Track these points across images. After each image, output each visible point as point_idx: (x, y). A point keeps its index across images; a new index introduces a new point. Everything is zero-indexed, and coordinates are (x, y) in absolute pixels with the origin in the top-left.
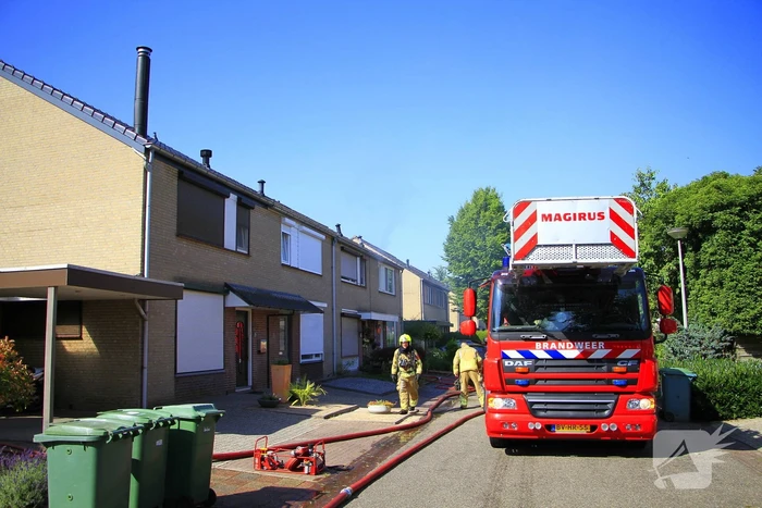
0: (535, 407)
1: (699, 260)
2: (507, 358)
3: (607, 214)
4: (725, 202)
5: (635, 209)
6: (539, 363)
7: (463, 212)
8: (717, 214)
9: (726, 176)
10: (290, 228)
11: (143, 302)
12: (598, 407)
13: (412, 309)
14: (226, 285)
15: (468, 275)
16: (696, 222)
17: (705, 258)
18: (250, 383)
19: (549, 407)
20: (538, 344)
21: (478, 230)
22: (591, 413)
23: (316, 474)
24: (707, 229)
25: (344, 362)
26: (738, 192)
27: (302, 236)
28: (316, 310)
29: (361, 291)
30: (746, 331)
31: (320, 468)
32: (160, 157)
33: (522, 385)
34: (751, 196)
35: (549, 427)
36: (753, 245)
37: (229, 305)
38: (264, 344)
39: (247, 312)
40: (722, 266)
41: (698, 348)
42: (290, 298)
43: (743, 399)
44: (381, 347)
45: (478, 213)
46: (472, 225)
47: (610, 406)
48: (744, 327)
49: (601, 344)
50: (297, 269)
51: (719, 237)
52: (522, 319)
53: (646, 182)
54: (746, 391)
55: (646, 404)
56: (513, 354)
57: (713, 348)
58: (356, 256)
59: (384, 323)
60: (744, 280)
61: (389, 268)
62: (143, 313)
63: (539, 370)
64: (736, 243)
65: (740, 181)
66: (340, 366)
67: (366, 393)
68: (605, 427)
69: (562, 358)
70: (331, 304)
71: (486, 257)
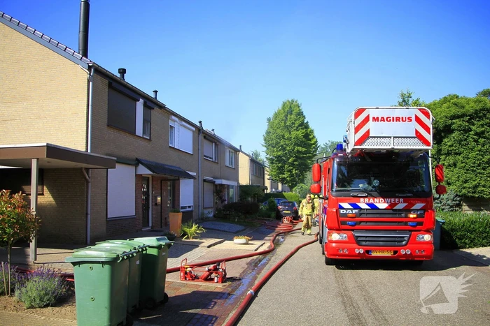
0: (359, 239)
1: (441, 150)
2: (341, 208)
3: (413, 118)
4: (460, 113)
5: (431, 116)
6: (362, 212)
7: (276, 116)
8: (454, 121)
9: (457, 97)
10: (174, 123)
11: (87, 170)
12: (399, 239)
13: (244, 178)
14: (137, 159)
15: (279, 156)
16: (441, 126)
17: (444, 149)
18: (151, 225)
19: (368, 239)
20: (362, 200)
21: (286, 127)
22: (394, 243)
23: (222, 282)
24: (448, 130)
25: (206, 211)
26: (467, 107)
27: (181, 128)
28: (191, 177)
29: (215, 165)
30: (469, 194)
31: (224, 279)
32: (97, 72)
33: (352, 225)
34: (476, 110)
35: (367, 252)
36: (476, 141)
37: (139, 173)
38: (159, 199)
39: (149, 178)
40: (457, 154)
41: (439, 205)
42: (175, 169)
43: (473, 236)
44: (226, 202)
45: (286, 116)
46: (283, 124)
47: (406, 238)
48: (468, 192)
49: (401, 200)
50: (178, 150)
51: (455, 135)
52: (346, 184)
53: (406, 99)
54: (475, 231)
55: (427, 237)
56: (346, 205)
57: (448, 205)
58: (212, 142)
59: (228, 186)
60: (470, 162)
61: (231, 150)
62: (87, 177)
63: (362, 215)
64: (466, 140)
65: (468, 101)
66: (203, 214)
67: (225, 231)
68: (403, 252)
69: (377, 208)
70: (198, 173)
71: (291, 144)
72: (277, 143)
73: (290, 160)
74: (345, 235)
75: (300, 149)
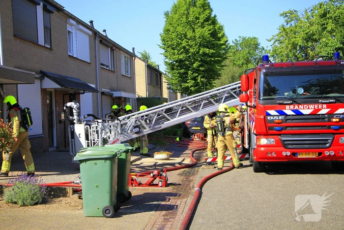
0: (286, 143)
2: (269, 115)
6: (288, 117)
7: (176, 8)
10: (72, 27)
12: (323, 142)
14: (42, 72)
18: (55, 145)
19: (294, 142)
20: (287, 107)
21: (188, 23)
22: (318, 145)
23: (166, 187)
27: (78, 33)
28: (93, 90)
29: (111, 75)
31: (167, 184)
33: (279, 130)
35: (294, 154)
37: (44, 87)
38: (63, 115)
39: (51, 92)
42: (75, 80)
45: (188, 9)
46: (184, 20)
47: (329, 141)
49: (325, 106)
50: (77, 58)
56: (272, 112)
58: (108, 47)
59: (125, 98)
61: (127, 55)
62: (2, 94)
63: (288, 121)
68: (327, 153)
69: (302, 114)
70: (96, 85)
71: (196, 45)
72: (178, 44)
73: (195, 65)
74: (273, 140)
75: (207, 50)
